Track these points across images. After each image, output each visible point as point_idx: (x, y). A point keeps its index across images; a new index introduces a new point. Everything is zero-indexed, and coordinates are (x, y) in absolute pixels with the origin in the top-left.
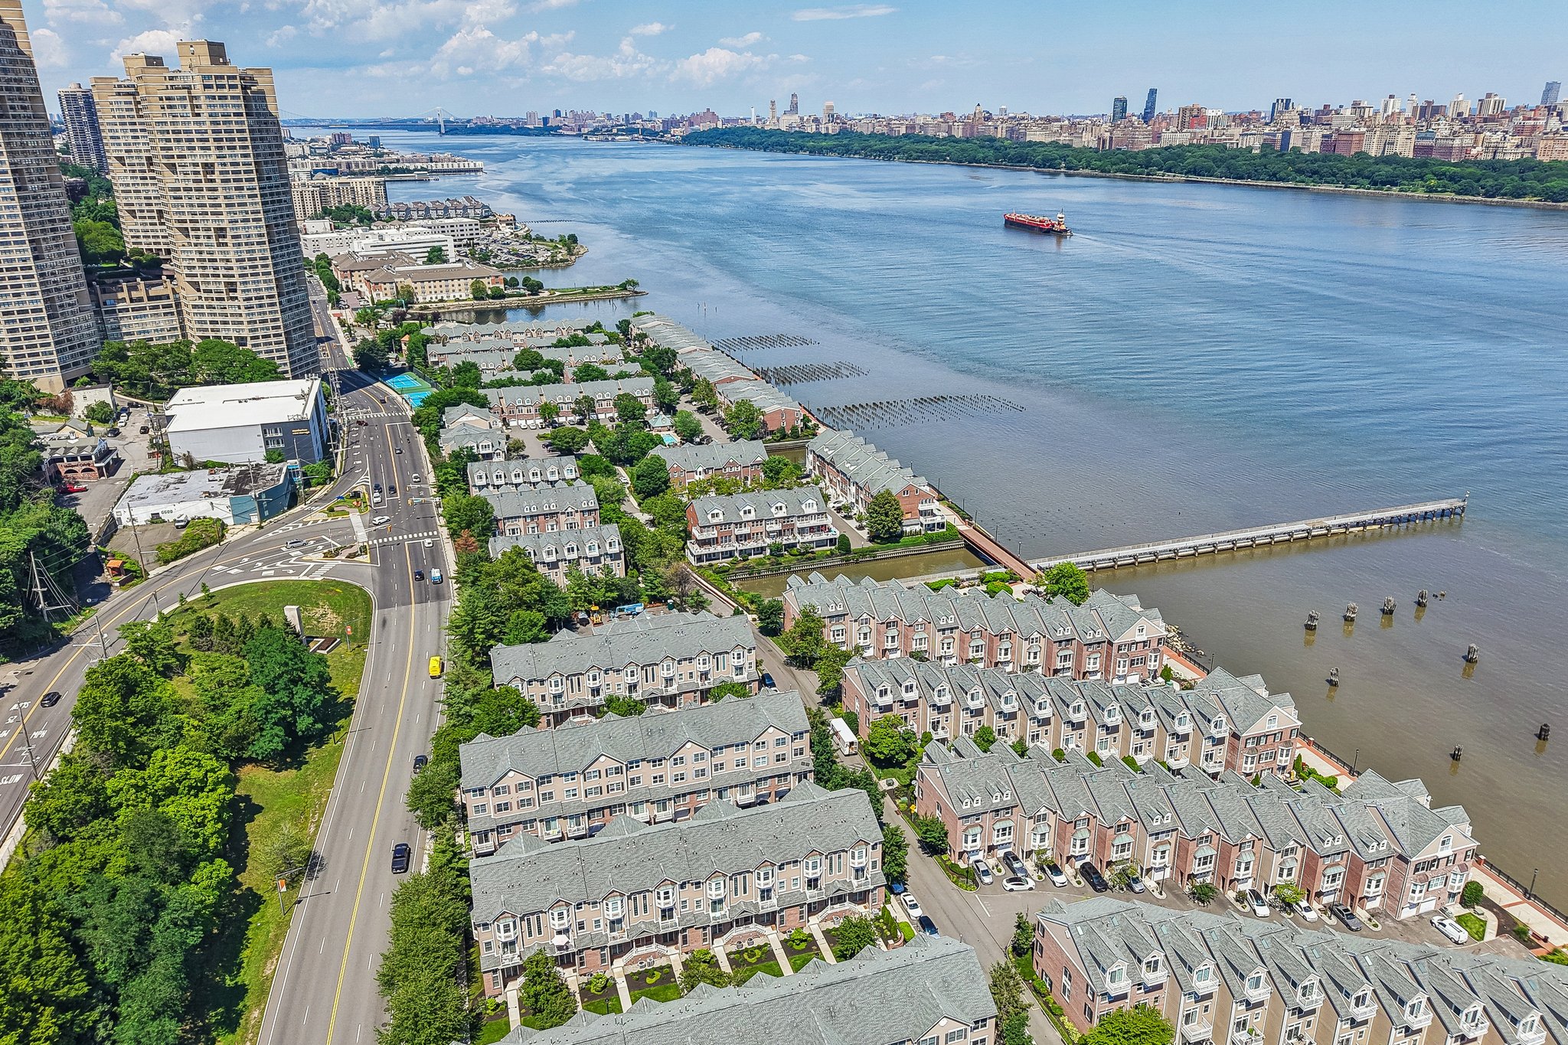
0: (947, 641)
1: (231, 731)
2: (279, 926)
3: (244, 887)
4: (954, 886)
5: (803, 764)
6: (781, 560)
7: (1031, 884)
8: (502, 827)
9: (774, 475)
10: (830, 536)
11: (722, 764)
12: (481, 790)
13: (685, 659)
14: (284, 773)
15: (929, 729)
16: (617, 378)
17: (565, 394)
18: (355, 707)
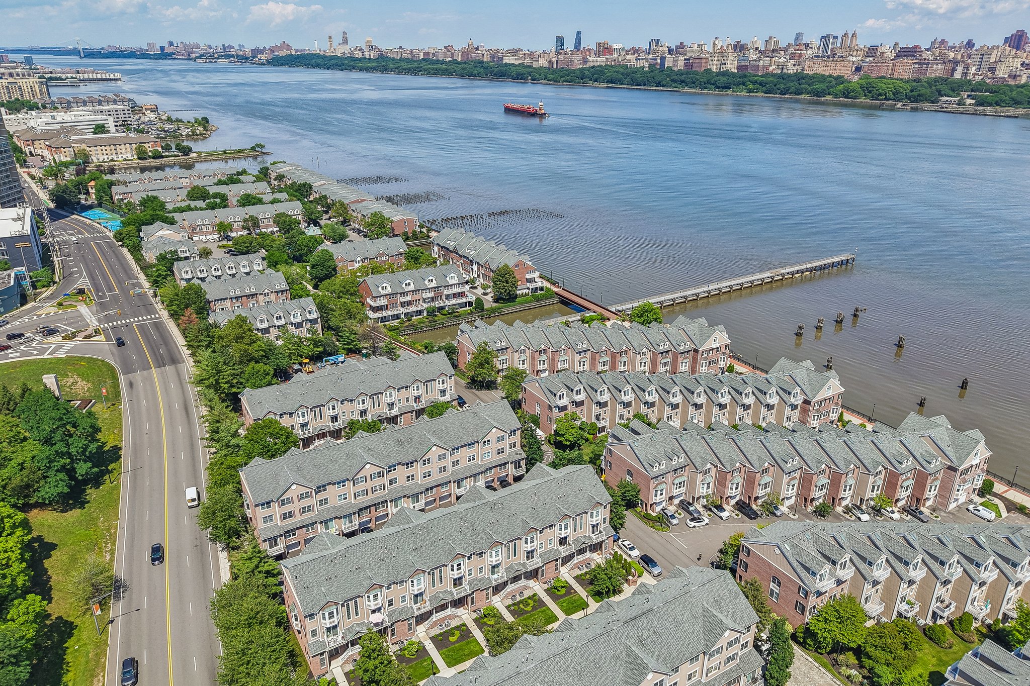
0: (583, 360)
1: (16, 482)
2: (97, 646)
3: (53, 618)
4: (652, 529)
5: (517, 454)
6: (436, 318)
7: (707, 521)
8: (288, 532)
9: (415, 260)
10: (468, 300)
11: (458, 461)
12: (268, 503)
13: (403, 388)
14: (70, 513)
15: (594, 420)
16: (272, 203)
17: (234, 215)
18: (122, 452)
